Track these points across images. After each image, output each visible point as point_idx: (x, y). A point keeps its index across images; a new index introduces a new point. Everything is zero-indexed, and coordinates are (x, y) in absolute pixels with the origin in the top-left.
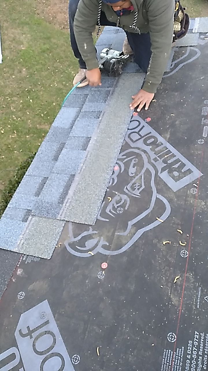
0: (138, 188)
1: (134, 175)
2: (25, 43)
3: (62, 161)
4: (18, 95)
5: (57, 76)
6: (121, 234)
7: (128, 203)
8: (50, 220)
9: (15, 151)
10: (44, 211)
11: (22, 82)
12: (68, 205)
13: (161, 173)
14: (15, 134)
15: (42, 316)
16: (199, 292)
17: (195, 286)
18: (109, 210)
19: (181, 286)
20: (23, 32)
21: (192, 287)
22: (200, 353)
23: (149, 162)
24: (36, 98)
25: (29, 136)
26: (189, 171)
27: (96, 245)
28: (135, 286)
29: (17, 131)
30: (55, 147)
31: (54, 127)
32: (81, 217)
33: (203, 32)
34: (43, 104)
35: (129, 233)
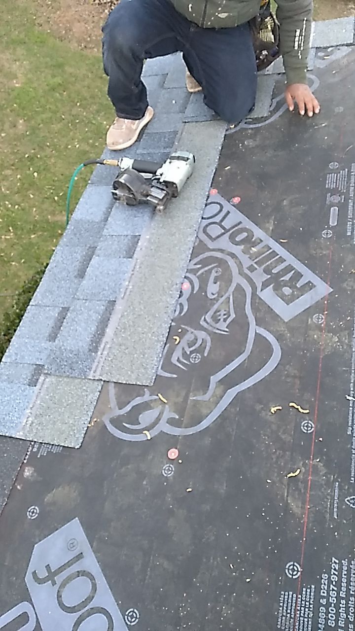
0: (224, 319)
1: (216, 295)
2: (19, 75)
3: (92, 279)
4: (13, 165)
5: (78, 131)
6: (199, 399)
7: (209, 344)
8: (77, 381)
9: (13, 261)
10: (65, 365)
11: (19, 144)
12: (105, 353)
13: (261, 291)
14: (11, 233)
15: (71, 546)
16: (336, 491)
17: (328, 480)
18: (177, 358)
19: (305, 482)
20: (15, 58)
21: (323, 482)
22: (343, 595)
23: (241, 273)
24: (44, 169)
25: (36, 235)
26: (309, 286)
27: (158, 419)
28: (226, 487)
29: (15, 228)
30: (79, 253)
31: (76, 220)
32: (129, 372)
33: (321, 46)
34: (56, 179)
35: (213, 396)
